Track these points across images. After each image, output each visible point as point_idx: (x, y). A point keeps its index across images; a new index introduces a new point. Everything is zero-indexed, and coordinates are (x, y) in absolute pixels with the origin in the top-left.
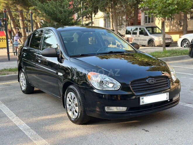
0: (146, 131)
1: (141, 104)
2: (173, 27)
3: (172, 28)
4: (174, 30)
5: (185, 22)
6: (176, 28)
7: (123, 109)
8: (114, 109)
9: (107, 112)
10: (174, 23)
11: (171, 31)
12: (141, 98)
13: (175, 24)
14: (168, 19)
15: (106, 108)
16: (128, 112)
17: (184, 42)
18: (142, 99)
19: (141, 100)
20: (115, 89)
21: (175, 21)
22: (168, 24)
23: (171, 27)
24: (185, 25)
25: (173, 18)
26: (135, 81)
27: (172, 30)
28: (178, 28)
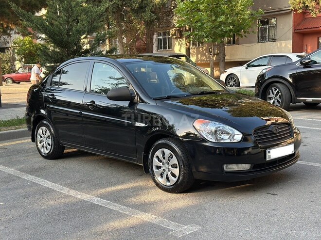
0: (274, 194)
1: (268, 159)
2: (202, 56)
3: (201, 58)
4: (204, 61)
5: (222, 49)
6: (206, 59)
7: (246, 167)
8: (235, 167)
9: (227, 172)
10: (203, 51)
11: (199, 62)
12: (267, 151)
13: (205, 52)
14: (194, 44)
15: (225, 166)
16: (251, 170)
17: (230, 79)
18: (269, 152)
19: (268, 155)
20: (231, 140)
21: (205, 48)
22: (194, 52)
23: (199, 56)
24: (222, 54)
25: (202, 43)
26: (258, 129)
27: (201, 61)
28: (209, 57)
